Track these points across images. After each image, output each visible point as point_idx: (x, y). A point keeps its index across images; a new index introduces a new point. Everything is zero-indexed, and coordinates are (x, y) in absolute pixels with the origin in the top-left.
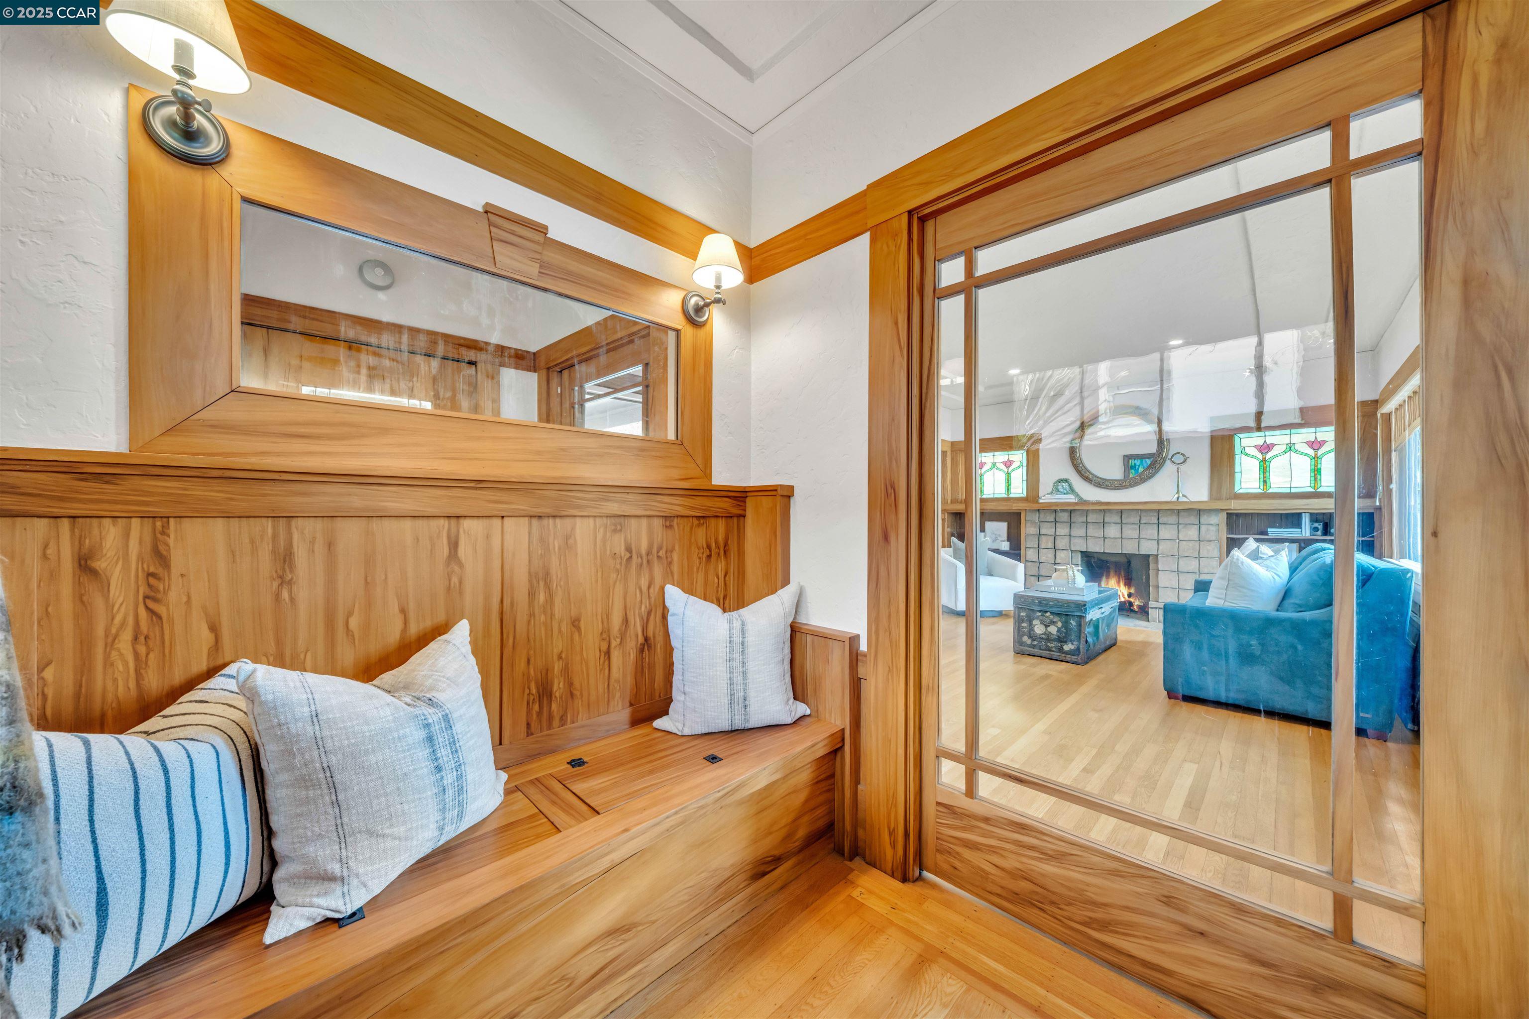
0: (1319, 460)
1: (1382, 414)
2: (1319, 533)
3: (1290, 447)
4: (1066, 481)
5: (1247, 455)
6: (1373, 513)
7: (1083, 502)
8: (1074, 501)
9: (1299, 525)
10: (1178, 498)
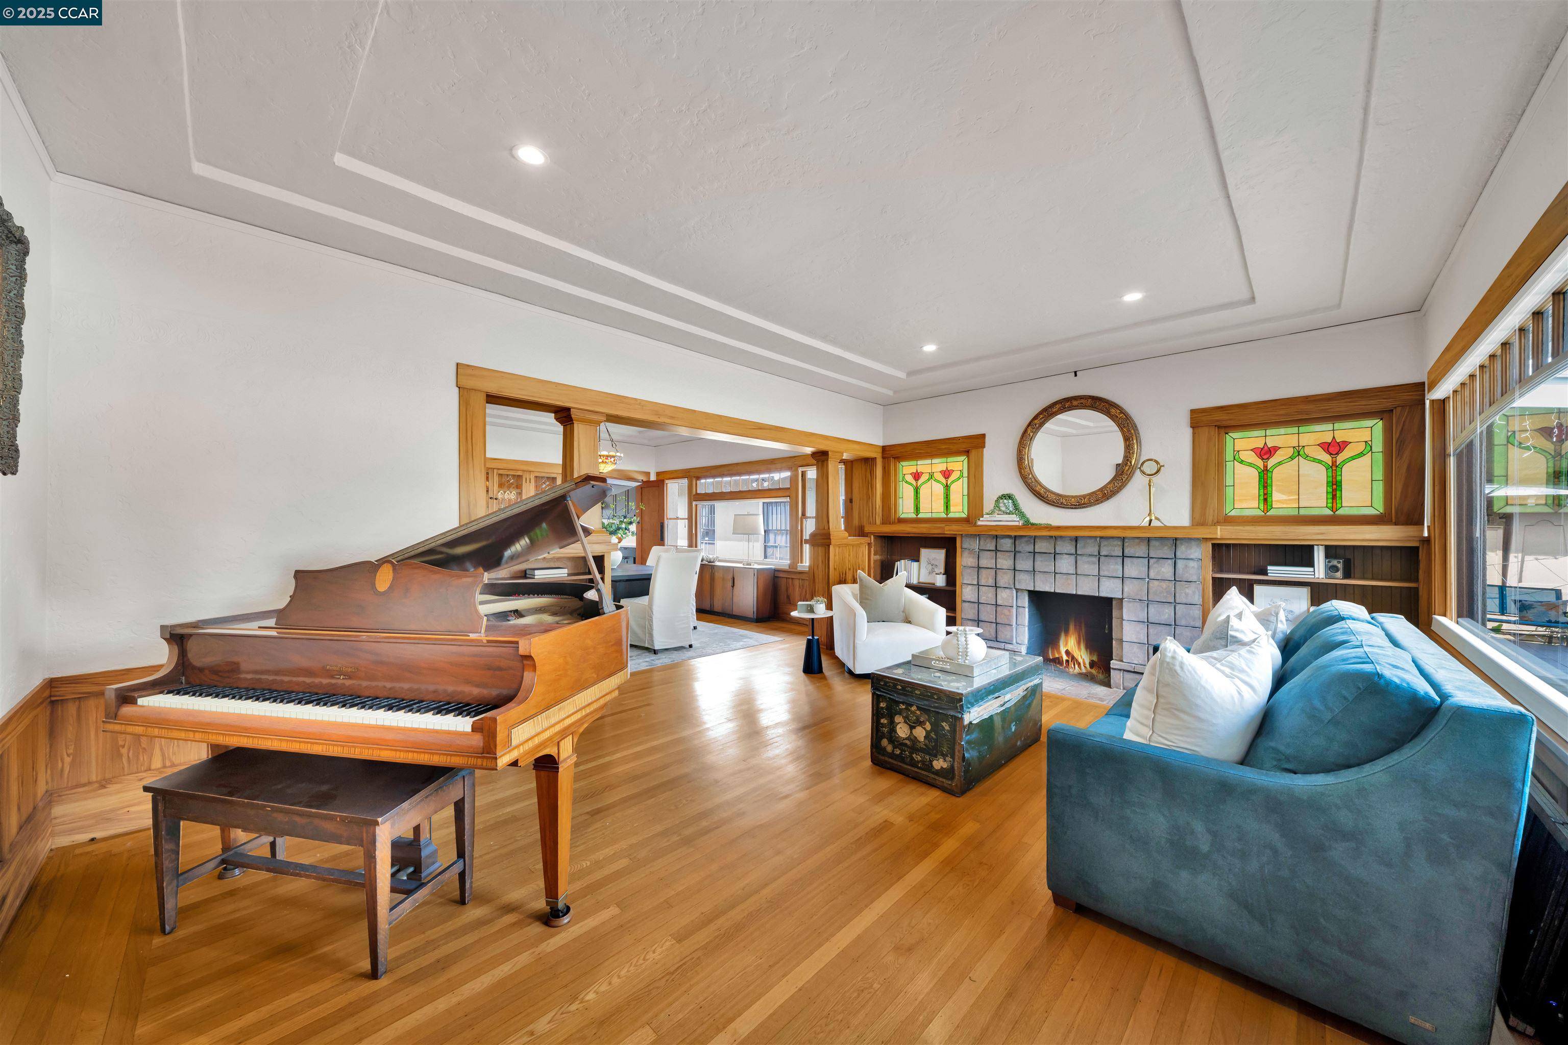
0: (1338, 469)
1: (1432, 402)
2: (1339, 574)
3: (1298, 452)
4: (1009, 497)
5: (1241, 462)
6: (1417, 548)
7: (1028, 524)
8: (1017, 524)
9: (1310, 563)
10: (1151, 521)
